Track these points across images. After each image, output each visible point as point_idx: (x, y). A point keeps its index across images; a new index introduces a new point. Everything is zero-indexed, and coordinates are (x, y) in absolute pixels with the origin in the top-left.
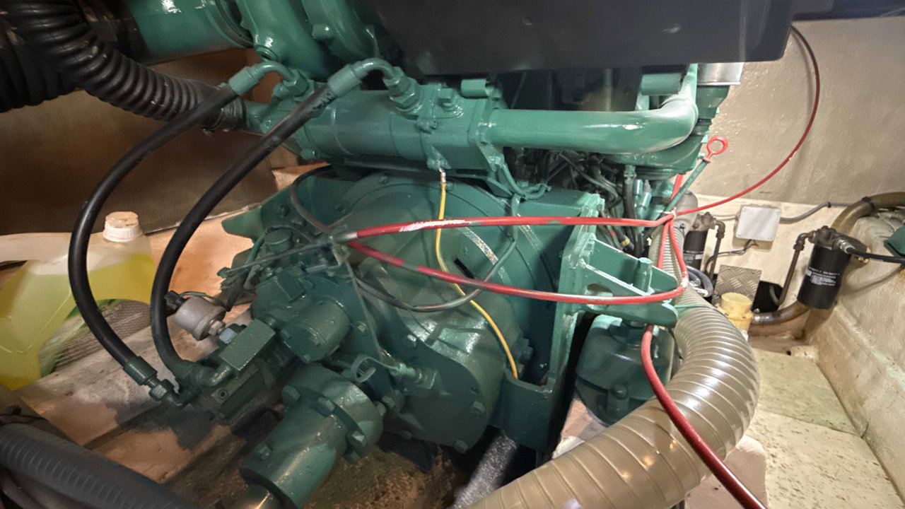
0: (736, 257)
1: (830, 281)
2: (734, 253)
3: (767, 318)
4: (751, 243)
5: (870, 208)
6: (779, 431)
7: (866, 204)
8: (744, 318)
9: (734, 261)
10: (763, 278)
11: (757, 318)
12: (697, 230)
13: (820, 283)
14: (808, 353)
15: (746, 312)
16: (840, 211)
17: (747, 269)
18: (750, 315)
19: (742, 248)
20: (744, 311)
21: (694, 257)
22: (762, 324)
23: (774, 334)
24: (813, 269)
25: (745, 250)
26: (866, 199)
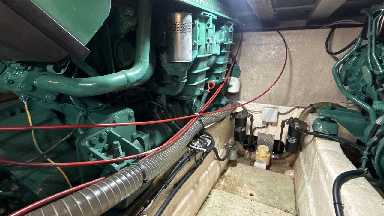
0: (264, 129)
1: (295, 141)
2: (263, 127)
3: (277, 156)
4: (269, 123)
5: (313, 109)
6: (259, 212)
7: (311, 108)
8: (266, 156)
9: (263, 131)
10: (275, 139)
11: (273, 156)
12: (240, 118)
13: (291, 142)
14: (290, 173)
15: (267, 153)
16: (302, 109)
17: (269, 134)
18: (269, 155)
19: (266, 125)
20: (266, 154)
21: (241, 130)
22: (275, 159)
23: (282, 163)
24: (289, 136)
25: (267, 126)
26: (311, 105)
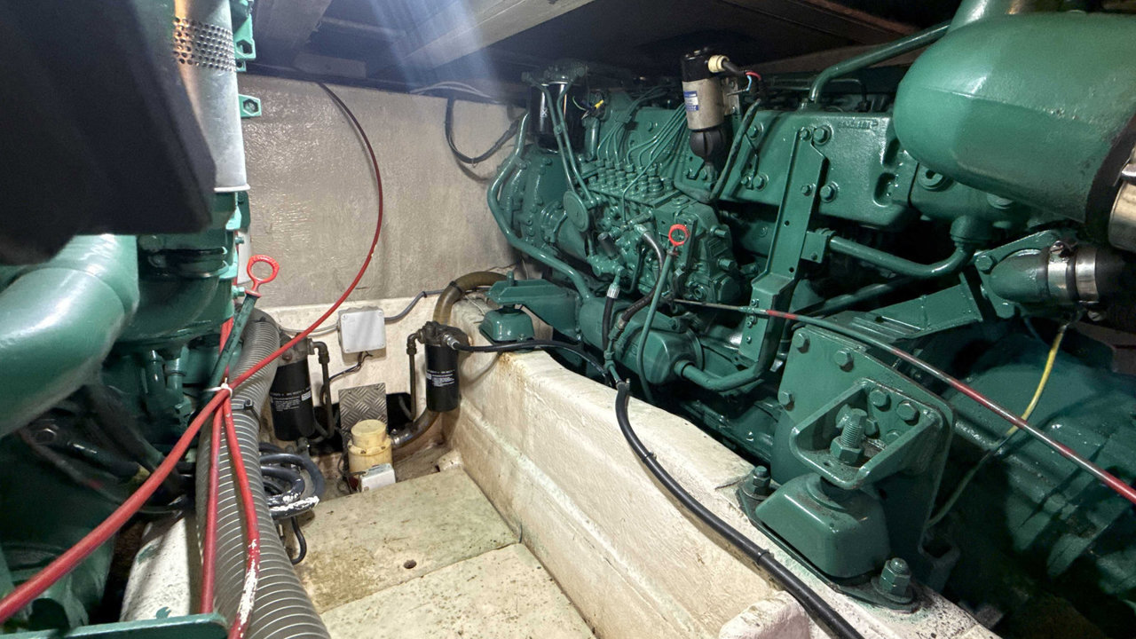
1: (449, 379)
2: (349, 371)
3: (407, 435)
4: (364, 355)
5: (459, 291)
7: (454, 290)
11: (397, 440)
12: (291, 362)
13: (441, 385)
14: (453, 461)
15: (384, 440)
16: (435, 299)
17: (369, 386)
19: (356, 364)
21: (300, 399)
23: (418, 448)
24: (432, 372)
25: (359, 365)
26: (453, 284)
